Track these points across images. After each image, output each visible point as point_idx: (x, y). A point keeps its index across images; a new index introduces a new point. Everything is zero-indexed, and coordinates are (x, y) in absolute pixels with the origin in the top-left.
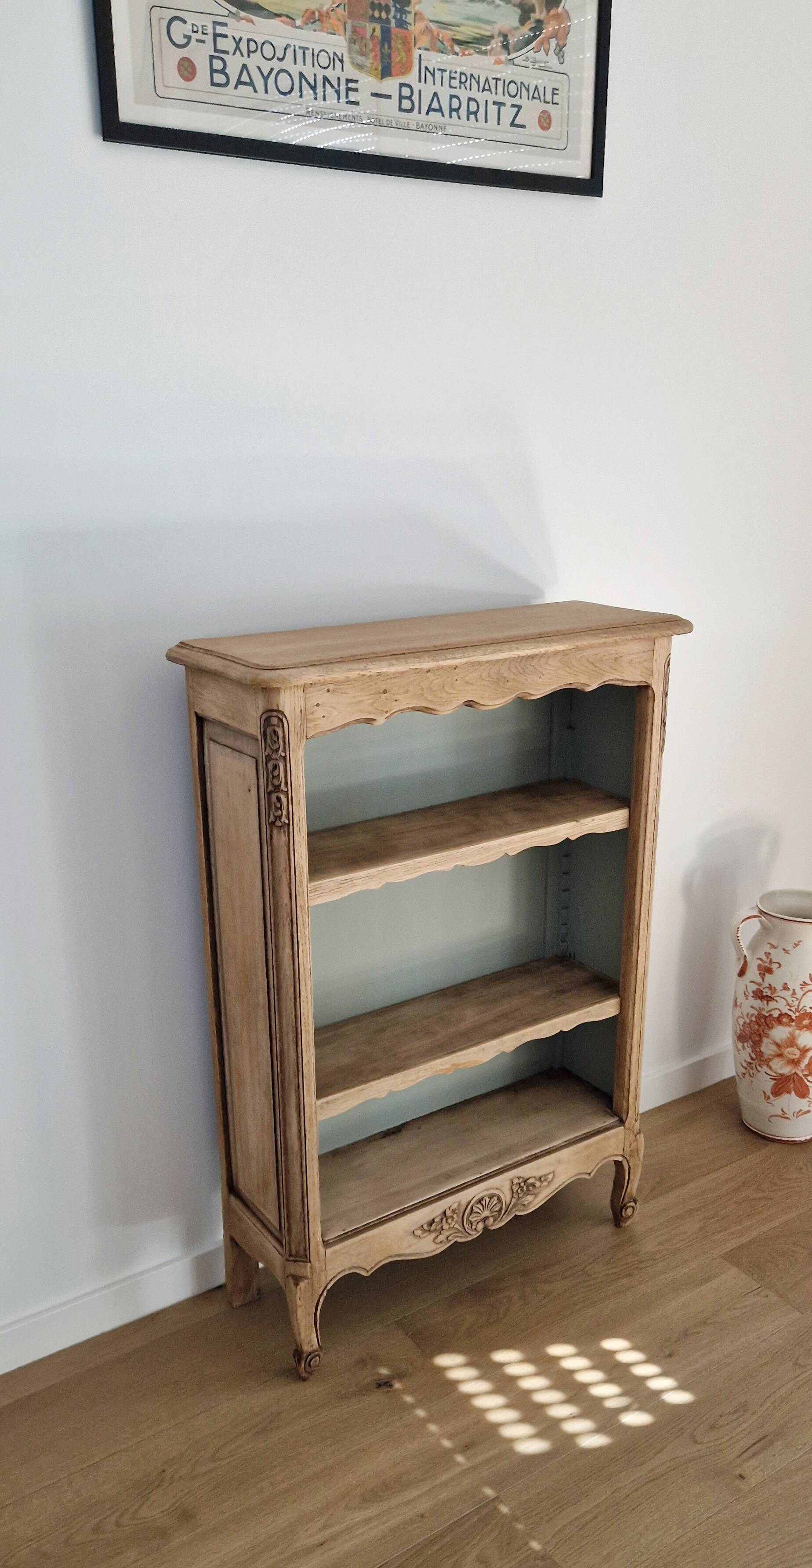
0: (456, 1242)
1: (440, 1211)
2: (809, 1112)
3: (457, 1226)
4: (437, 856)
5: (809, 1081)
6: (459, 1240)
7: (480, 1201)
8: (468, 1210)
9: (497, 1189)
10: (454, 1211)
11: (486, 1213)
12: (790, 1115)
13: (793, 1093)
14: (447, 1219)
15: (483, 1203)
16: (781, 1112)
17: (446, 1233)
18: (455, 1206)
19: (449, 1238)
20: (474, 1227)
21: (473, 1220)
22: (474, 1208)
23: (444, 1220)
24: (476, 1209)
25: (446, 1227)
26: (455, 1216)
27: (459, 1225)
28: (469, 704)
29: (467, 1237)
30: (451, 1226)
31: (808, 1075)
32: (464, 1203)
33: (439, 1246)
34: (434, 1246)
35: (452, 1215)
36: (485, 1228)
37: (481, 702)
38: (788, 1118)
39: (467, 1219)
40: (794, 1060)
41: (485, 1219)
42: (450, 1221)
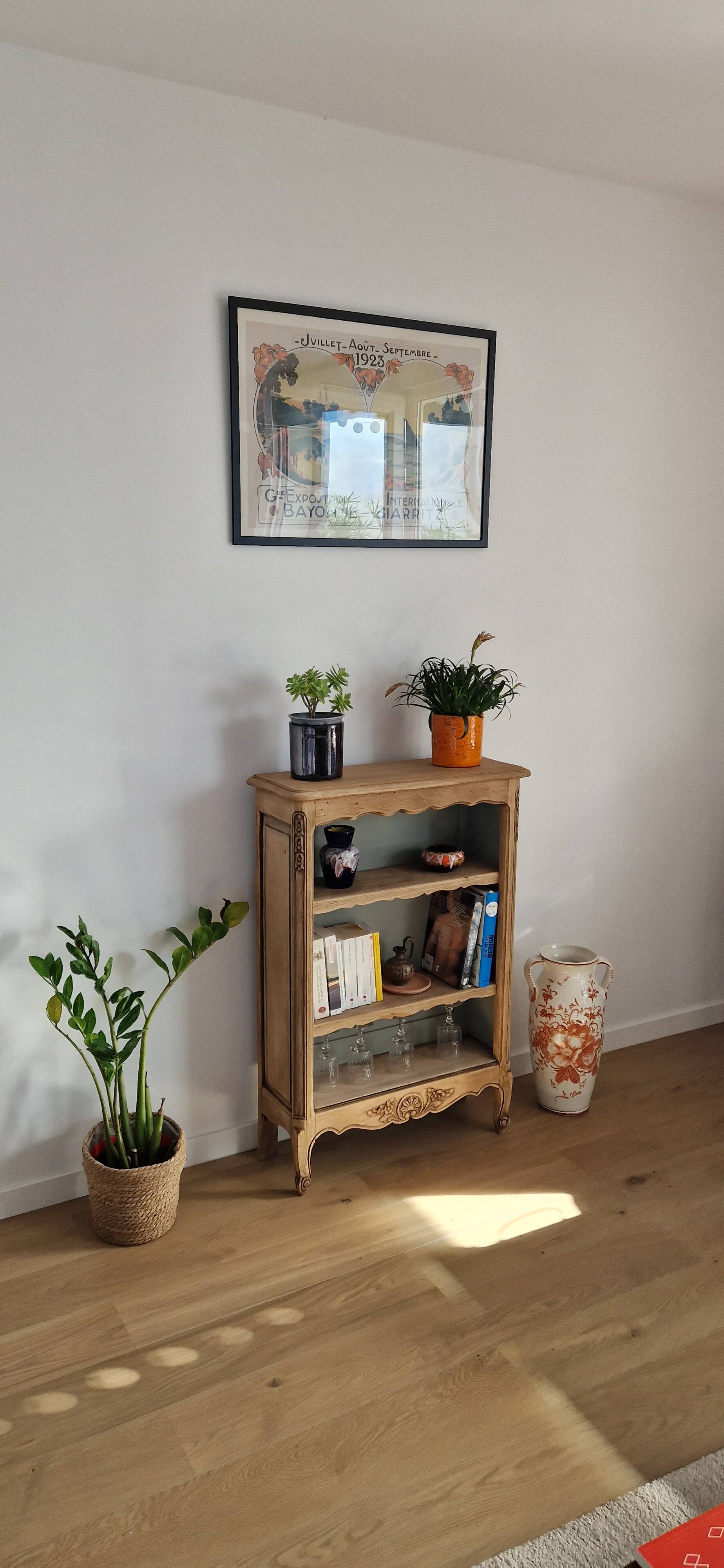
0: (392, 1123)
1: (383, 1102)
2: (580, 1093)
3: (393, 1113)
4: (384, 892)
5: (579, 1071)
6: (394, 1122)
7: (407, 1099)
8: (401, 1104)
9: (417, 1093)
10: (391, 1103)
11: (411, 1108)
12: (568, 1095)
13: (569, 1080)
14: (387, 1108)
15: (410, 1101)
16: (563, 1094)
17: (386, 1117)
18: (392, 1100)
19: (388, 1120)
20: (403, 1116)
21: (403, 1111)
22: (404, 1103)
23: (385, 1108)
24: (405, 1104)
25: (386, 1112)
26: (392, 1106)
27: (394, 1113)
28: (402, 811)
29: (398, 1121)
30: (390, 1112)
31: (578, 1067)
32: (398, 1099)
33: (382, 1124)
34: (379, 1124)
35: (390, 1105)
36: (410, 1118)
37: (408, 810)
38: (567, 1098)
39: (400, 1109)
40: (568, 1056)
41: (410, 1112)
42: (389, 1109)
